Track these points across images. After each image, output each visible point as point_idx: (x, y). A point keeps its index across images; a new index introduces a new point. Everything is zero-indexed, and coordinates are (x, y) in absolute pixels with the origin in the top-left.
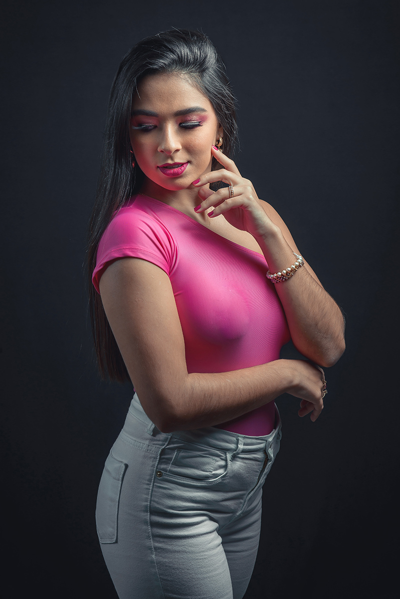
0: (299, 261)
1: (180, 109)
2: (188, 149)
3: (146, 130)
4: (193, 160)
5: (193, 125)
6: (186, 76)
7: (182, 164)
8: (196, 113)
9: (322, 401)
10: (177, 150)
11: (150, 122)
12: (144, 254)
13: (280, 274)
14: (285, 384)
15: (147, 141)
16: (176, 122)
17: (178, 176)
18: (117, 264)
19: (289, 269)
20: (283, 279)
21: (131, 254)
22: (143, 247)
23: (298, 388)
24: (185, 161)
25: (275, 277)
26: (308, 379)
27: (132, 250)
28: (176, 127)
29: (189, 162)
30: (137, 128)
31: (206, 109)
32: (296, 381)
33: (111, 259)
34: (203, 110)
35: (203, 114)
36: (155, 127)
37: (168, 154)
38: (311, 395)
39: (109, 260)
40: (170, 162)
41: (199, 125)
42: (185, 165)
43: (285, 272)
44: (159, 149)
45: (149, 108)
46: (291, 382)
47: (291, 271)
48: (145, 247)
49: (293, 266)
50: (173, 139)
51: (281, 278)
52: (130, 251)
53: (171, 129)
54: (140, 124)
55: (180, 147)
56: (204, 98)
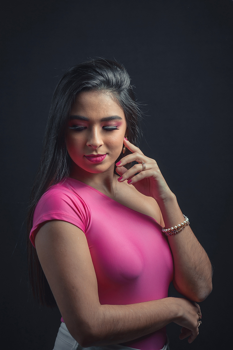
0: (187, 220)
1: (105, 117)
2: (108, 145)
3: (79, 130)
4: (110, 153)
5: (112, 128)
6: (110, 94)
7: (103, 155)
8: (115, 120)
9: (198, 329)
10: (101, 146)
11: (82, 125)
12: (66, 217)
13: (173, 228)
14: (172, 315)
15: (79, 138)
16: (101, 125)
17: (99, 163)
18: (47, 225)
19: (180, 225)
20: (175, 232)
21: (57, 218)
22: (65, 212)
23: (181, 319)
24: (105, 153)
25: (169, 231)
26: (189, 313)
27: (58, 215)
28: (101, 129)
29: (107, 154)
30: (73, 128)
31: (121, 117)
32: (180, 314)
33: (43, 221)
34: (120, 118)
35: (120, 121)
36: (85, 128)
37: (95, 148)
38: (190, 325)
39: (41, 222)
40: (95, 153)
41: (116, 129)
42: (104, 156)
43: (176, 227)
44: (88, 144)
45: (82, 114)
46: (177, 314)
47: (181, 227)
48: (67, 212)
49: (182, 223)
50: (98, 137)
51: (173, 231)
52: (56, 216)
53: (97, 130)
54: (75, 126)
55: (103, 143)
56: (121, 110)
